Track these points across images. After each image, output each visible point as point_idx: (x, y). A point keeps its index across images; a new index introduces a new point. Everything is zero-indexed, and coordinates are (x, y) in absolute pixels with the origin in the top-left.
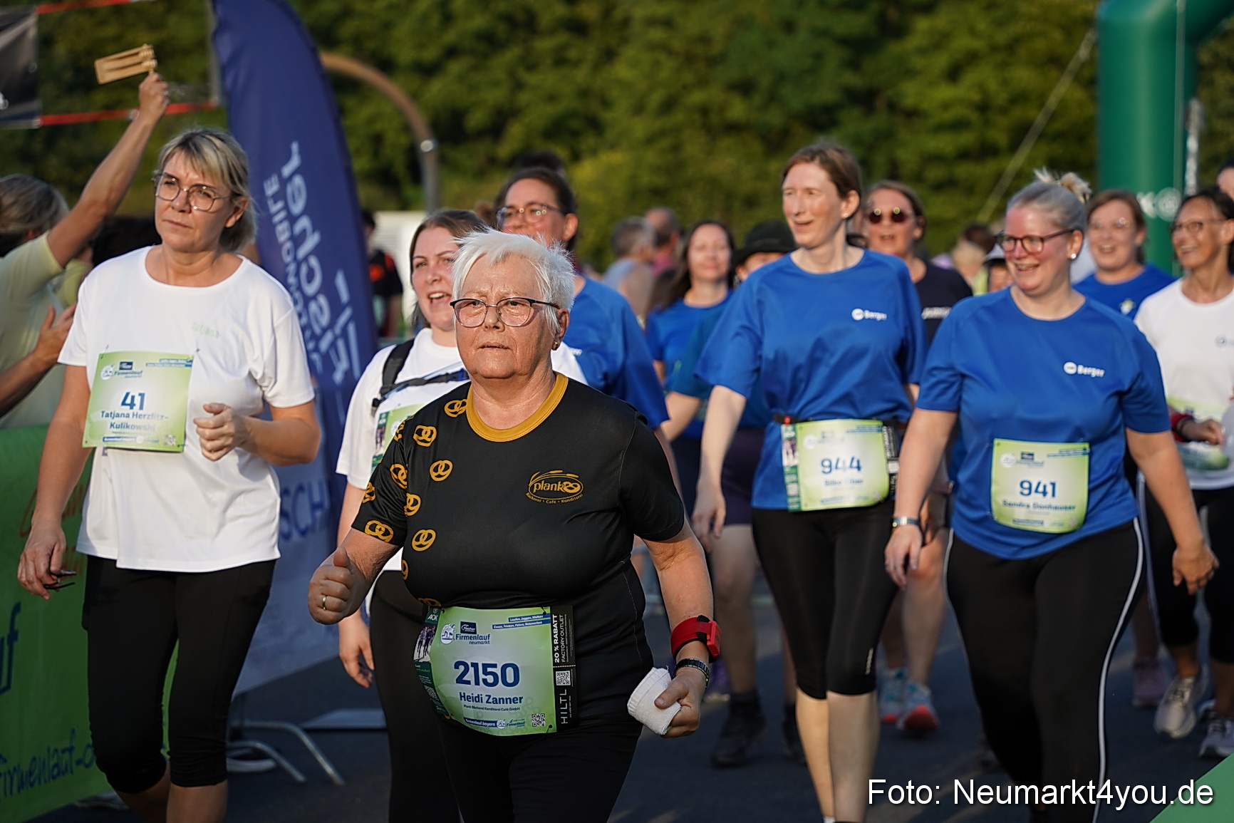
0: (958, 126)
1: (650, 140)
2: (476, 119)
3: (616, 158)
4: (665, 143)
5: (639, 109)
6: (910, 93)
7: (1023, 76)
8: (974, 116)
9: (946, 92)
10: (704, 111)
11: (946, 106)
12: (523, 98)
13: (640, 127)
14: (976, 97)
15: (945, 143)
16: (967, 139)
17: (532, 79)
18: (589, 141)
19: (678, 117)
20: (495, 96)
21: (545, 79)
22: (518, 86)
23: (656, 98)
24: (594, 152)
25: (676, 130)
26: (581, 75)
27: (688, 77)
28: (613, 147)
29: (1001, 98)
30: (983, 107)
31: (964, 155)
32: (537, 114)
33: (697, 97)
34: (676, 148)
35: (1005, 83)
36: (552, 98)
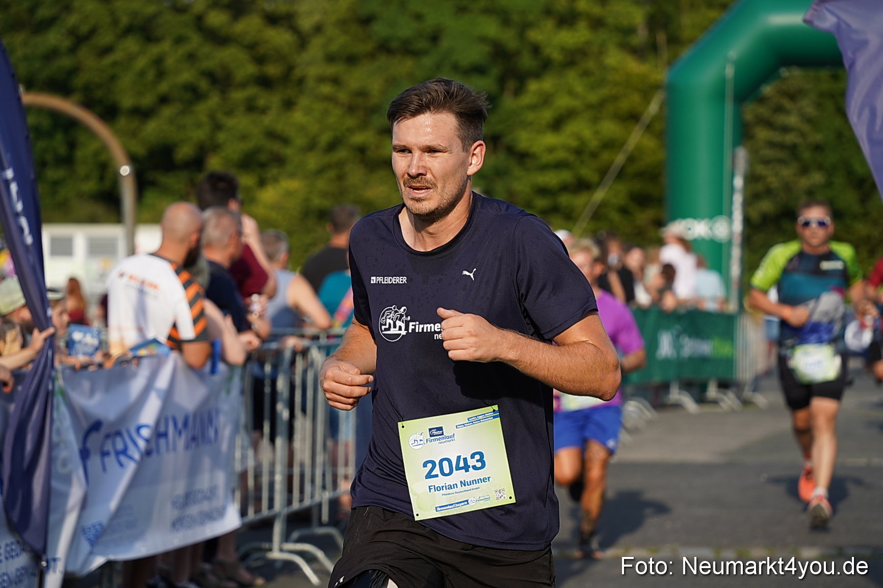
0: (560, 165)
1: (320, 171)
2: (184, 152)
3: (293, 185)
4: (332, 174)
5: (311, 146)
6: (524, 139)
7: (609, 128)
8: (571, 158)
9: (550, 139)
10: (362, 150)
11: (551, 150)
12: (221, 137)
13: (313, 161)
14: (574, 143)
15: (551, 179)
16: (565, 176)
17: (230, 122)
18: (274, 171)
19: (342, 154)
20: (200, 134)
21: (240, 122)
22: (217, 127)
23: (325, 138)
24: (276, 180)
25: (340, 165)
26: (267, 120)
27: (350, 122)
28: (292, 176)
29: (594, 144)
30: (578, 152)
31: (565, 188)
32: (234, 149)
33: (358, 138)
34: (341, 178)
35: (596, 133)
36: (244, 137)
